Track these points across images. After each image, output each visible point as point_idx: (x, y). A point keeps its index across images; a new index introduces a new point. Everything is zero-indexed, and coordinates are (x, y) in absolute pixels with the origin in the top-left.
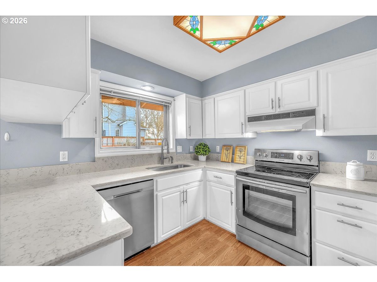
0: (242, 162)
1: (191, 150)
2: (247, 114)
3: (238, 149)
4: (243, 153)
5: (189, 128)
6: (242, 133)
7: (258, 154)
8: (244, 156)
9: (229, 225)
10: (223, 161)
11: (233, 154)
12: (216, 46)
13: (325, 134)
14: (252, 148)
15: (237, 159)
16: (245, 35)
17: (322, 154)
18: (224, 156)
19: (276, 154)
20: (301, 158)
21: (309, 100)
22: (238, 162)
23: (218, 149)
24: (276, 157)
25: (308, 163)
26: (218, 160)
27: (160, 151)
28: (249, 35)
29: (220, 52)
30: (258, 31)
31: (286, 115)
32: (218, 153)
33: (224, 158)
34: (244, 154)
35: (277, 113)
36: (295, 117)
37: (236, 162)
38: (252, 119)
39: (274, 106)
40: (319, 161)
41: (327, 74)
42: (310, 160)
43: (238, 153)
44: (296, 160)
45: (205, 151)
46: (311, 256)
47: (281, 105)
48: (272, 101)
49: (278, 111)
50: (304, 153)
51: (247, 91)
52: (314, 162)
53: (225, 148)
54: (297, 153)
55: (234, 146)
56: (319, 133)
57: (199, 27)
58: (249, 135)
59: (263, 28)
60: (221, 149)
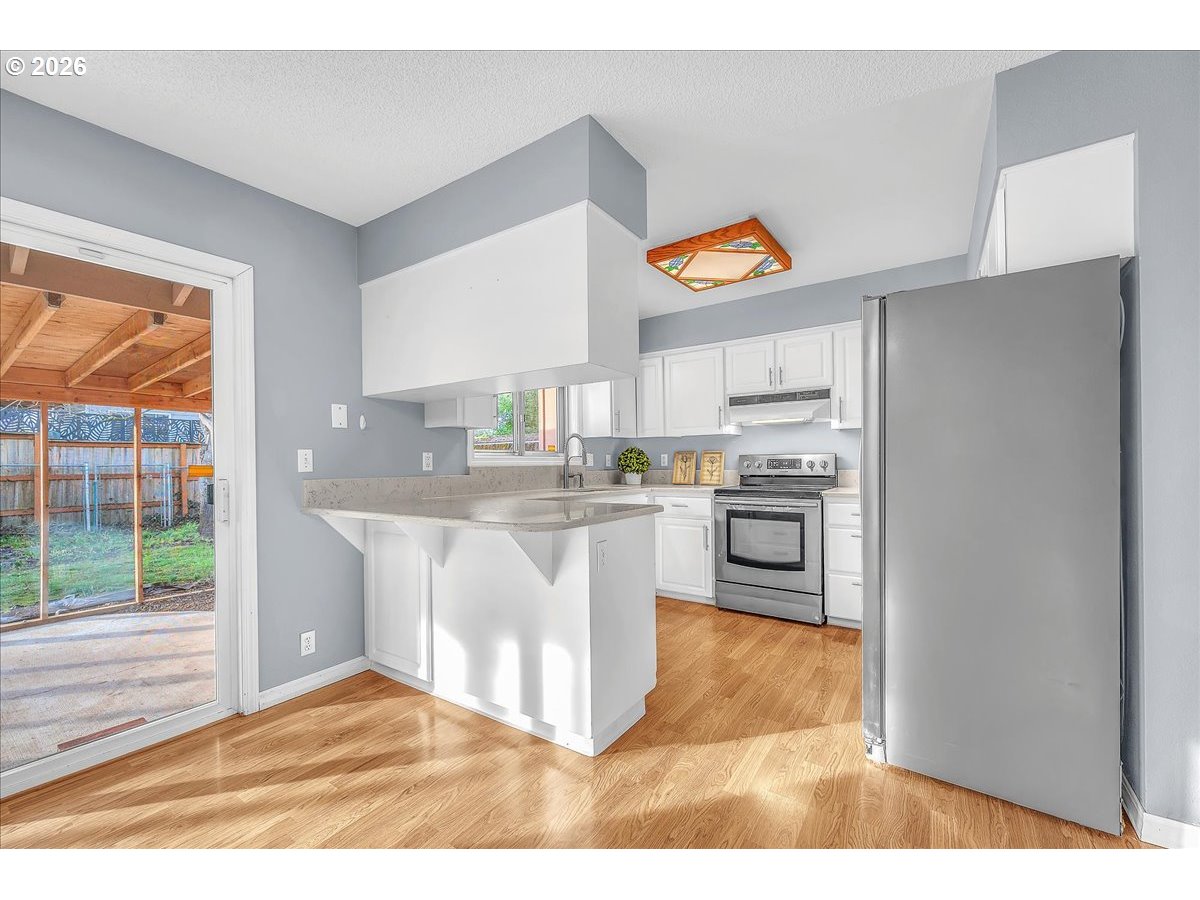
0: (716, 483)
1: (609, 464)
2: (728, 392)
3: (707, 457)
4: (718, 464)
5: (617, 416)
6: (720, 425)
7: (745, 464)
8: (720, 471)
9: (701, 587)
10: (678, 482)
11: (698, 467)
12: (692, 285)
13: (842, 426)
14: (733, 453)
15: (706, 477)
16: (739, 277)
17: (841, 458)
18: (679, 472)
19: (775, 463)
20: (812, 465)
21: (822, 375)
22: (709, 482)
23: (665, 460)
24: (775, 468)
25: (821, 472)
26: (663, 482)
27: (562, 463)
28: (745, 278)
29: (696, 290)
30: (756, 276)
31: (791, 396)
32: (666, 468)
33: (679, 477)
34: (720, 466)
35: (777, 392)
36: (804, 399)
37: (705, 482)
38: (735, 401)
39: (773, 380)
40: (836, 468)
41: (844, 339)
42: (824, 468)
43: (706, 466)
44: (806, 470)
45: (643, 464)
46: (823, 594)
47: (783, 379)
48: (771, 372)
49: (779, 389)
50: (817, 458)
51: (728, 350)
52: (830, 471)
53: (680, 456)
54: (806, 458)
55: (699, 452)
56: (835, 424)
57: (680, 267)
58: (730, 429)
59: (763, 274)
60: (672, 460)
